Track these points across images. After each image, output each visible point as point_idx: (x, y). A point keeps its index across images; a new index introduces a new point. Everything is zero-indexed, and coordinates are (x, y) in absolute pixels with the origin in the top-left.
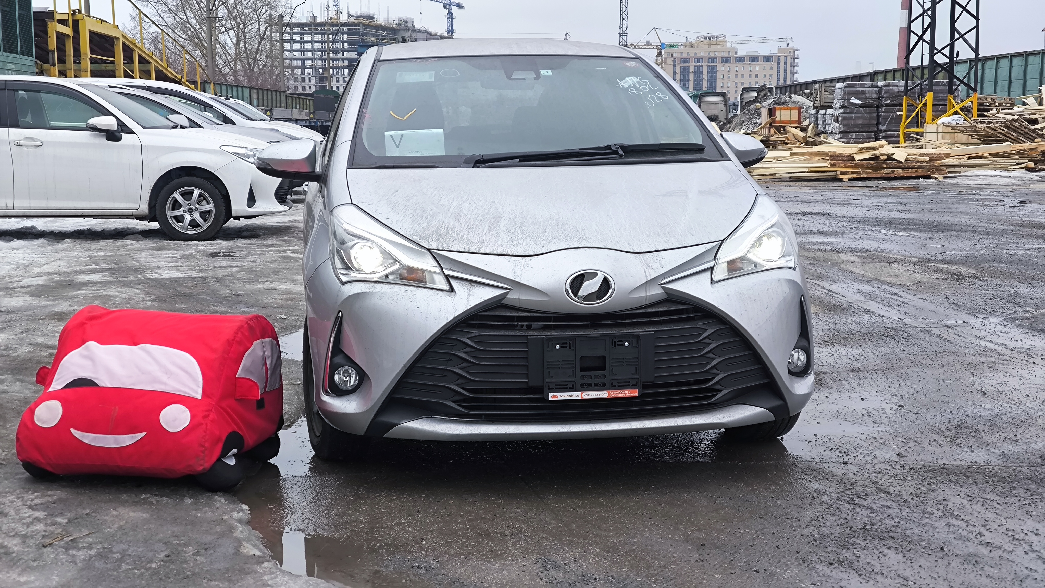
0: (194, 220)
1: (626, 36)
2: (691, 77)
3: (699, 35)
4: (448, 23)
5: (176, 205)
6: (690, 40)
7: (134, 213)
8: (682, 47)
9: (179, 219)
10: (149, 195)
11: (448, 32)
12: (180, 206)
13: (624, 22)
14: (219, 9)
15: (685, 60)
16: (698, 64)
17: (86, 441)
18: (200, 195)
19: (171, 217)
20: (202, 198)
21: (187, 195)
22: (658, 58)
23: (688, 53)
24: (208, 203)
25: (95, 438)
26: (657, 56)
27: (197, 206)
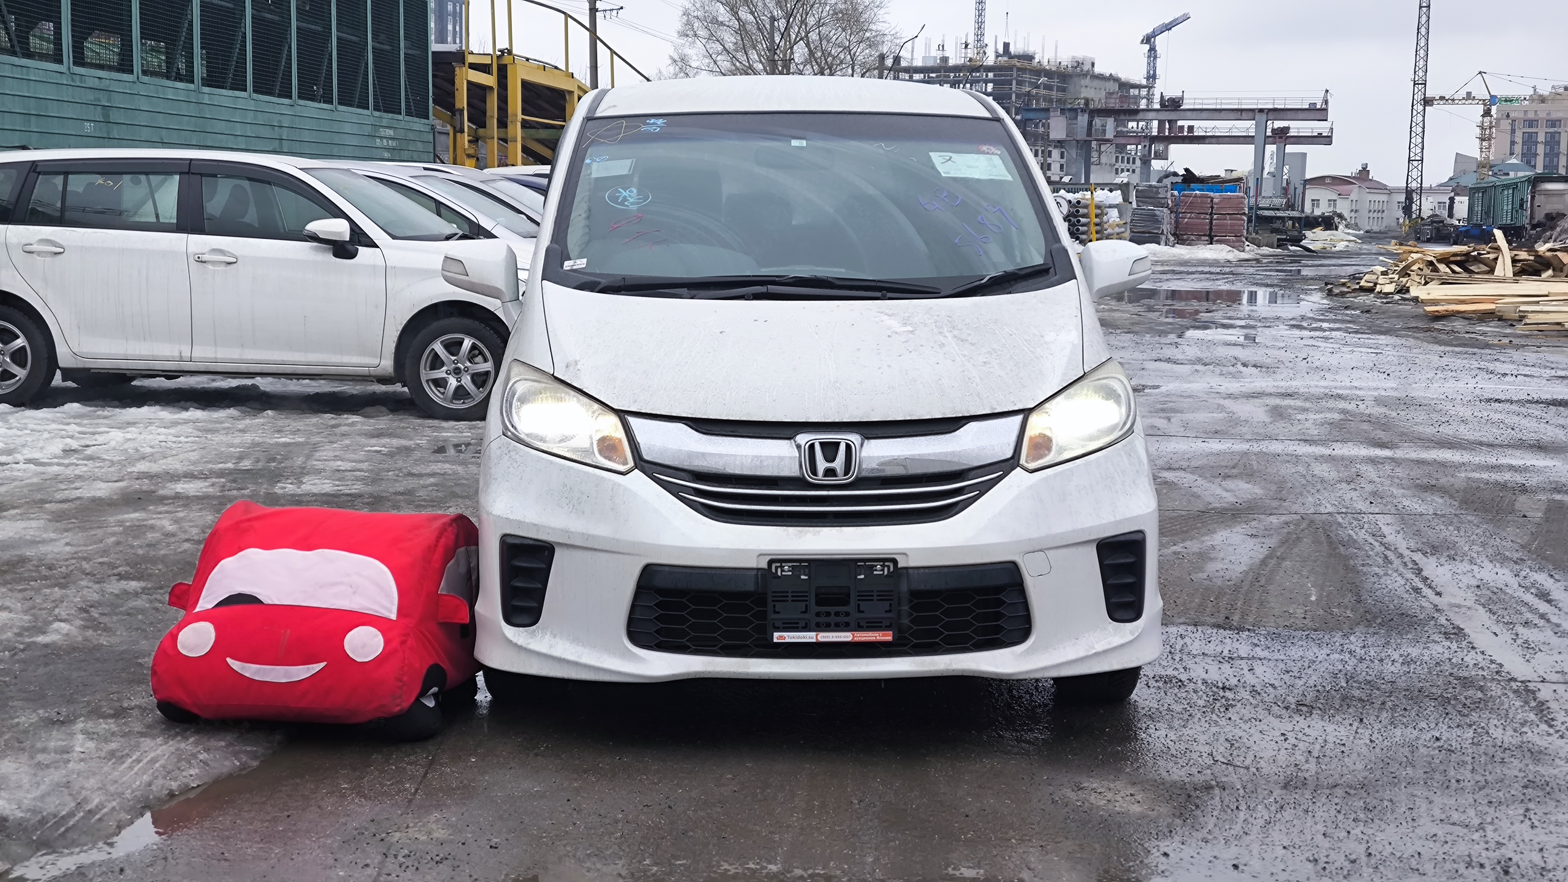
0: (462, 386)
1: (1425, 84)
2: (1541, 149)
3: (1556, 84)
4: (1149, 64)
5: (436, 362)
6: (1541, 92)
7: (372, 373)
8: (1526, 102)
9: (440, 383)
10: (394, 345)
11: (1148, 78)
12: (443, 364)
13: (1421, 63)
14: (795, 47)
15: (1531, 123)
16: (1552, 130)
17: (247, 675)
18: (474, 347)
19: (427, 381)
20: (477, 352)
21: (453, 347)
22: (1486, 119)
23: (1536, 111)
24: (486, 360)
25: (259, 670)
26: (1483, 116)
27: (468, 364)
